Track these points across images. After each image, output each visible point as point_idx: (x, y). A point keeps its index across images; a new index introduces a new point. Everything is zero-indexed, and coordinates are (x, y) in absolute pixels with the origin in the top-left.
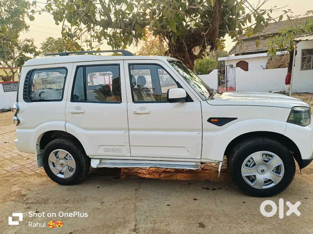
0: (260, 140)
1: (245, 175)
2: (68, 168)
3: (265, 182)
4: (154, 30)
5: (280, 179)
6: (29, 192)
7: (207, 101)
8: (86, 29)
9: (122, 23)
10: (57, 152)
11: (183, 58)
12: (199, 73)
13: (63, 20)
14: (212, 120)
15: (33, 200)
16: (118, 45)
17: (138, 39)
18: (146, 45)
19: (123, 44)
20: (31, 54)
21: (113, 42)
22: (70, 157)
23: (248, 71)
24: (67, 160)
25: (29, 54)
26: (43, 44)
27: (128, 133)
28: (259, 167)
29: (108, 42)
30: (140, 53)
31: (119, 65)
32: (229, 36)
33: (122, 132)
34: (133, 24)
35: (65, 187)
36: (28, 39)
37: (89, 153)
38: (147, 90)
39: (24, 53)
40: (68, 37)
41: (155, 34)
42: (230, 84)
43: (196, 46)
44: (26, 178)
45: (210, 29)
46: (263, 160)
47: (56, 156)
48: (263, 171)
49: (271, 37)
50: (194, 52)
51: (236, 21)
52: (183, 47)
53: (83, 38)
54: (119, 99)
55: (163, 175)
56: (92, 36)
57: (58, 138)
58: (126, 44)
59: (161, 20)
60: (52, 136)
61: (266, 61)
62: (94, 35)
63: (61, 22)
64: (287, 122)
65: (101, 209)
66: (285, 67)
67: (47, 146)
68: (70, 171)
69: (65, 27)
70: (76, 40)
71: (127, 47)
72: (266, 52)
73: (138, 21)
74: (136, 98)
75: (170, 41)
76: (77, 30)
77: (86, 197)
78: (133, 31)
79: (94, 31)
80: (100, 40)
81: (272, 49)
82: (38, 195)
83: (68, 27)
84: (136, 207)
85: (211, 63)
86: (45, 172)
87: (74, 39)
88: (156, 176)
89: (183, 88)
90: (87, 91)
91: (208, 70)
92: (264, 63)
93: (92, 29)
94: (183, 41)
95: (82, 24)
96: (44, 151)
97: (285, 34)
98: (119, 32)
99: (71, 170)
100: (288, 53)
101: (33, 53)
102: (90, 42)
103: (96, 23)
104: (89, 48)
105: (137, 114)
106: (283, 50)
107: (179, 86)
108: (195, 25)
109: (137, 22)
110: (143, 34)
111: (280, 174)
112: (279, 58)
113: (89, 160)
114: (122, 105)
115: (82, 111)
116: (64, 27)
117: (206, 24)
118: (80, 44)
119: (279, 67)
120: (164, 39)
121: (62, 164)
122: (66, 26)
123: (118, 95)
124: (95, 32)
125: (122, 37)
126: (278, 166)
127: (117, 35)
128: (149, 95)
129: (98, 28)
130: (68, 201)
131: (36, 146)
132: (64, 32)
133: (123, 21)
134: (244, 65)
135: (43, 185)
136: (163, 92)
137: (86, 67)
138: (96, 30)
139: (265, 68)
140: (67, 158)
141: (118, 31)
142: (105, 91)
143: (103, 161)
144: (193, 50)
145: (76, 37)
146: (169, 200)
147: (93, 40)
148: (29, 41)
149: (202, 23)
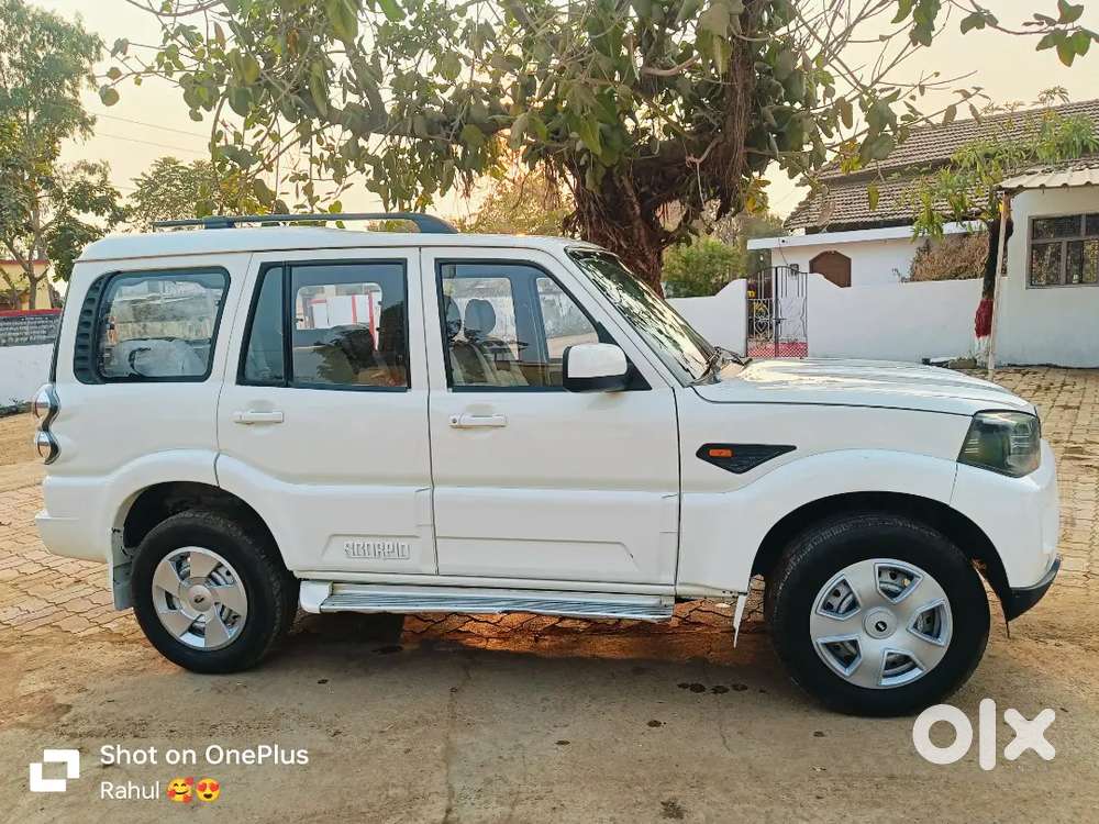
0: (871, 522)
1: (820, 641)
2: (221, 613)
3: (891, 664)
4: (529, 144)
5: (940, 654)
6: (83, 695)
7: (697, 388)
8: (295, 135)
9: (419, 119)
10: (184, 557)
11: (626, 240)
12: (682, 290)
13: (218, 104)
14: (713, 453)
15: (94, 726)
16: (402, 194)
17: (474, 172)
18: (500, 193)
19: (420, 189)
20: (97, 215)
21: (386, 181)
22: (228, 573)
23: (849, 285)
24: (218, 584)
25: (91, 214)
26: (140, 183)
27: (428, 492)
28: (871, 611)
29: (369, 181)
30: (480, 216)
31: (403, 262)
32: (781, 169)
33: (410, 490)
34: (457, 123)
35: (207, 681)
36: (91, 162)
37: (293, 560)
38: (501, 347)
39: (72, 212)
40: (231, 162)
41: (530, 158)
42: (787, 331)
43: (670, 199)
44: (71, 648)
45: (717, 145)
46: (884, 590)
47: (178, 573)
48: (881, 627)
49: (925, 172)
50: (661, 220)
51: (804, 120)
52: (624, 202)
53: (285, 166)
54: (401, 378)
55: (547, 642)
56: (313, 160)
57: (187, 508)
58: (429, 189)
59: (551, 110)
60: (169, 503)
61: (910, 254)
62: (322, 155)
63: (208, 109)
64: (959, 461)
65: (332, 754)
66: (975, 277)
67: (151, 534)
68: (225, 622)
69: (223, 129)
70: (259, 171)
71: (434, 200)
72: (910, 222)
73: (475, 113)
74: (458, 373)
75: (582, 182)
76: (264, 139)
77: (280, 714)
78: (454, 147)
79: (320, 142)
80: (340, 176)
81: (931, 212)
82: (112, 708)
83: (232, 130)
84: (452, 749)
85: (723, 259)
86: (138, 626)
87: (253, 168)
88: (524, 645)
89: (617, 344)
90: (294, 349)
91: (713, 281)
92: (904, 260)
93: (314, 137)
94: (626, 183)
95: (281, 118)
96: (137, 552)
97: (974, 166)
98: (408, 147)
99: (231, 618)
100: (984, 227)
101: (107, 214)
102: (308, 181)
103: (332, 117)
104: (303, 199)
105: (461, 427)
106: (965, 219)
107: (605, 337)
108: (666, 130)
109: (468, 114)
110: (489, 155)
111: (938, 636)
112: (952, 246)
113: (292, 584)
114: (412, 399)
115: (274, 415)
116: (220, 127)
117: (703, 127)
118: (271, 186)
119: (955, 276)
120: (562, 174)
121: (199, 600)
122: (225, 126)
123: (398, 364)
124: (324, 146)
125: (417, 166)
126: (933, 609)
127: (400, 157)
128: (504, 365)
129: (338, 135)
130: (215, 727)
131: (110, 537)
132: (218, 145)
133: (423, 113)
134: (835, 267)
135: (130, 672)
136: (551, 355)
137: (294, 269)
138: (329, 141)
139: (908, 276)
140: (218, 577)
141: (405, 143)
142: (353, 348)
143: (343, 590)
144: (658, 214)
145: (260, 162)
146: (566, 726)
147: (319, 171)
148: (91, 170)
149: (689, 125)
